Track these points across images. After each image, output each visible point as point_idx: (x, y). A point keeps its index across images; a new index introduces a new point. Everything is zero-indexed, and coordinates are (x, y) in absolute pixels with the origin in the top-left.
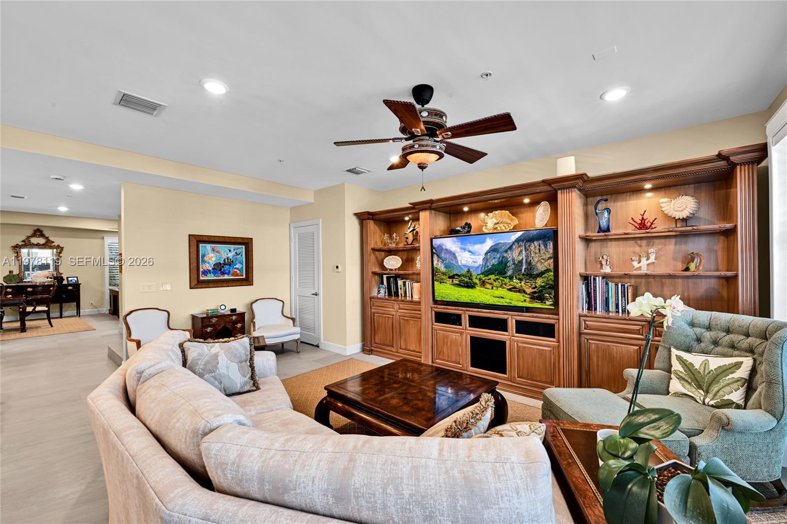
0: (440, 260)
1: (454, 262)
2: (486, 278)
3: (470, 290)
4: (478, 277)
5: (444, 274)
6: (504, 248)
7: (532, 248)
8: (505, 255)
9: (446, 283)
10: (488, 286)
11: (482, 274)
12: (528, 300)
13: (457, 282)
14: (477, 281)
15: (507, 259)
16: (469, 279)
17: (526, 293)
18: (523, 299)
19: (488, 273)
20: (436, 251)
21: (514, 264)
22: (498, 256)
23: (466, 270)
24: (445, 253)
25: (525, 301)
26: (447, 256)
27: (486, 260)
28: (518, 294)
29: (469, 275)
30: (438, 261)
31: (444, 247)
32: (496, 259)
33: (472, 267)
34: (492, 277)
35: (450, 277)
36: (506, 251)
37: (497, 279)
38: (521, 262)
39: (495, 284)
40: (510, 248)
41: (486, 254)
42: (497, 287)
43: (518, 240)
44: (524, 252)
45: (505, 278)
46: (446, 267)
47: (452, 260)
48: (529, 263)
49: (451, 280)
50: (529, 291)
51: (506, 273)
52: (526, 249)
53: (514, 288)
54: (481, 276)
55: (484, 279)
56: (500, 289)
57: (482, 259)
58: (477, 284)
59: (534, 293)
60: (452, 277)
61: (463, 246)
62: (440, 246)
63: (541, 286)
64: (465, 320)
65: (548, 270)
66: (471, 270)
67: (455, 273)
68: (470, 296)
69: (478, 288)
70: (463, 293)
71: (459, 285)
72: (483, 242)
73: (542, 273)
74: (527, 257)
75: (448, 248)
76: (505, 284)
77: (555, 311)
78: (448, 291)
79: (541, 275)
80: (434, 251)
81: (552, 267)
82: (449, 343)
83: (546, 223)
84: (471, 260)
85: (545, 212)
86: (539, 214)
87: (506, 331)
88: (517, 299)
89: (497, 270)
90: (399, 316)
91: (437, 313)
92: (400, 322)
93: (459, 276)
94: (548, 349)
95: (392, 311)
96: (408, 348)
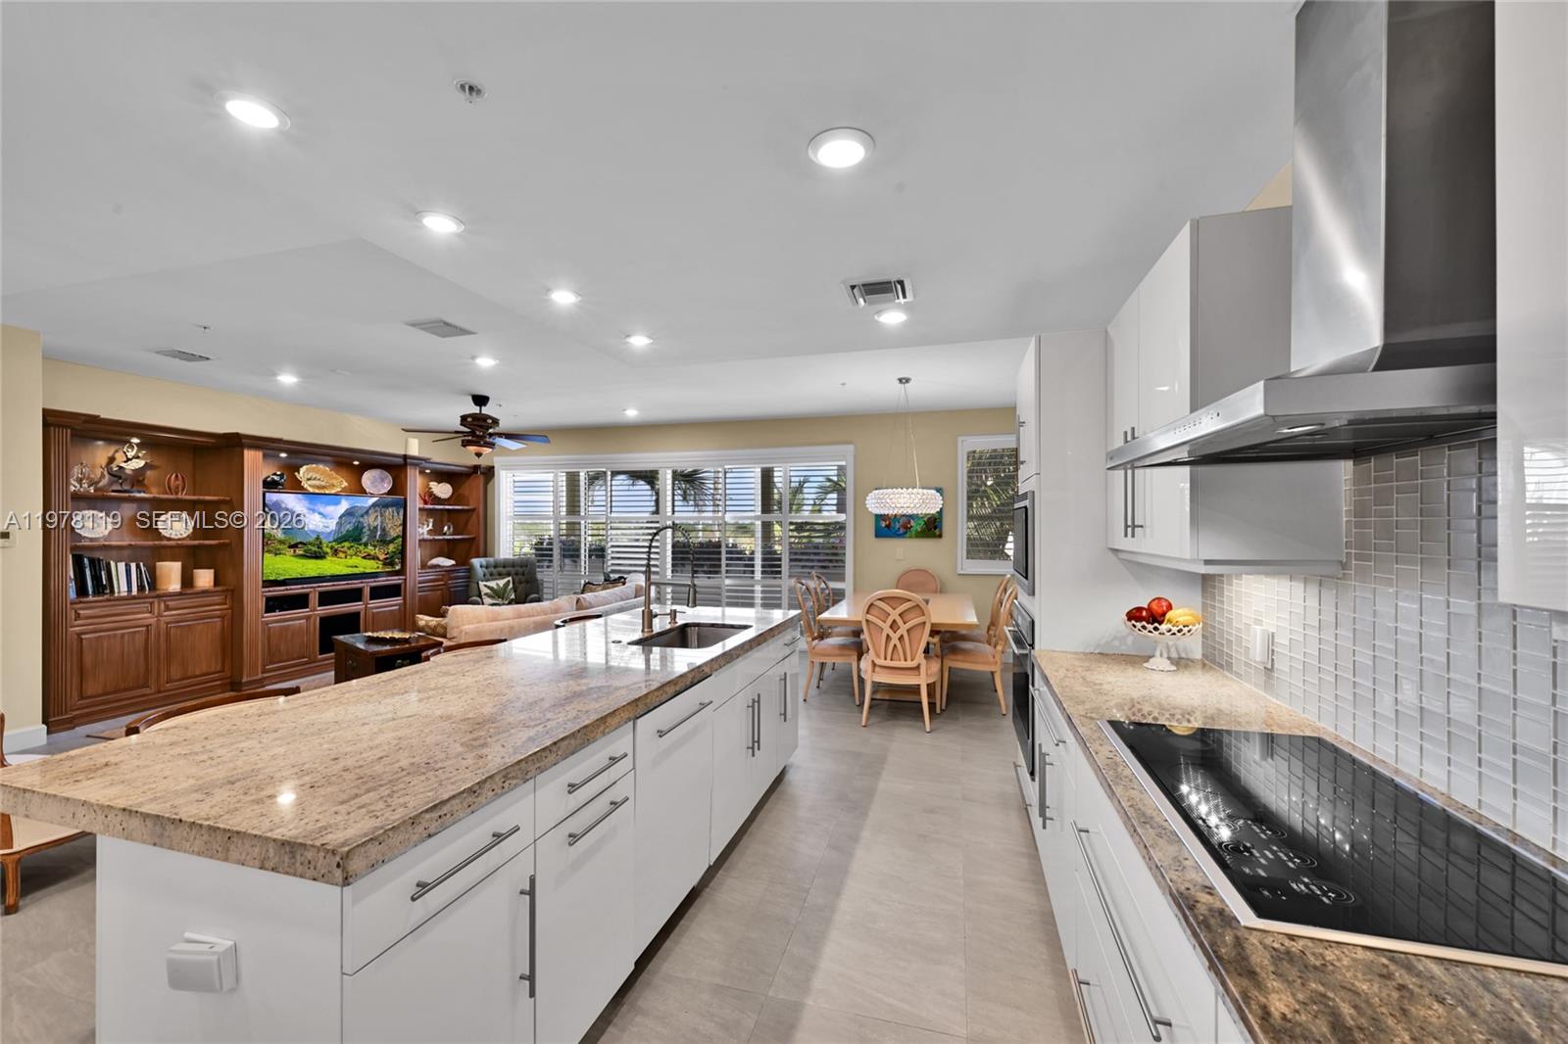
2: (340, 546)
3: (319, 562)
4: (330, 544)
5: (282, 542)
6: (360, 512)
7: (387, 514)
8: (361, 520)
9: (285, 554)
10: (342, 555)
11: (335, 541)
12: (381, 566)
13: (301, 552)
14: (329, 550)
15: (363, 524)
16: (319, 548)
17: (378, 559)
18: (376, 565)
19: (341, 540)
20: (270, 509)
21: (369, 529)
22: (354, 521)
23: (314, 536)
25: (379, 568)
27: (339, 524)
28: (373, 561)
29: (318, 542)
31: (283, 505)
32: (352, 524)
33: (323, 533)
34: (347, 544)
35: (290, 547)
36: (362, 516)
37: (352, 547)
38: (376, 528)
39: (349, 552)
40: (367, 512)
41: (340, 517)
43: (374, 505)
44: (379, 518)
45: (360, 545)
46: (285, 533)
48: (383, 529)
49: (292, 550)
50: (382, 557)
51: (361, 539)
52: (383, 515)
53: (369, 555)
54: (334, 544)
55: (336, 547)
56: (354, 557)
57: (335, 523)
58: (327, 553)
59: (386, 559)
60: (294, 546)
62: (277, 506)
63: (395, 552)
64: (314, 599)
65: (398, 537)
66: (321, 537)
67: (299, 541)
68: (319, 569)
69: (329, 558)
70: (310, 566)
71: (303, 556)
72: (338, 503)
73: (394, 539)
74: (382, 522)
75: (290, 506)
76: (360, 552)
77: (402, 572)
78: (289, 565)
79: (392, 541)
81: (401, 534)
82: (289, 636)
83: (386, 491)
84: (321, 525)
85: (383, 480)
86: (368, 479)
87: (360, 600)
88: (370, 566)
89: (352, 536)
90: (167, 623)
91: (268, 599)
92: (168, 634)
93: (305, 544)
94: (397, 607)
95: (146, 618)
96: (190, 674)
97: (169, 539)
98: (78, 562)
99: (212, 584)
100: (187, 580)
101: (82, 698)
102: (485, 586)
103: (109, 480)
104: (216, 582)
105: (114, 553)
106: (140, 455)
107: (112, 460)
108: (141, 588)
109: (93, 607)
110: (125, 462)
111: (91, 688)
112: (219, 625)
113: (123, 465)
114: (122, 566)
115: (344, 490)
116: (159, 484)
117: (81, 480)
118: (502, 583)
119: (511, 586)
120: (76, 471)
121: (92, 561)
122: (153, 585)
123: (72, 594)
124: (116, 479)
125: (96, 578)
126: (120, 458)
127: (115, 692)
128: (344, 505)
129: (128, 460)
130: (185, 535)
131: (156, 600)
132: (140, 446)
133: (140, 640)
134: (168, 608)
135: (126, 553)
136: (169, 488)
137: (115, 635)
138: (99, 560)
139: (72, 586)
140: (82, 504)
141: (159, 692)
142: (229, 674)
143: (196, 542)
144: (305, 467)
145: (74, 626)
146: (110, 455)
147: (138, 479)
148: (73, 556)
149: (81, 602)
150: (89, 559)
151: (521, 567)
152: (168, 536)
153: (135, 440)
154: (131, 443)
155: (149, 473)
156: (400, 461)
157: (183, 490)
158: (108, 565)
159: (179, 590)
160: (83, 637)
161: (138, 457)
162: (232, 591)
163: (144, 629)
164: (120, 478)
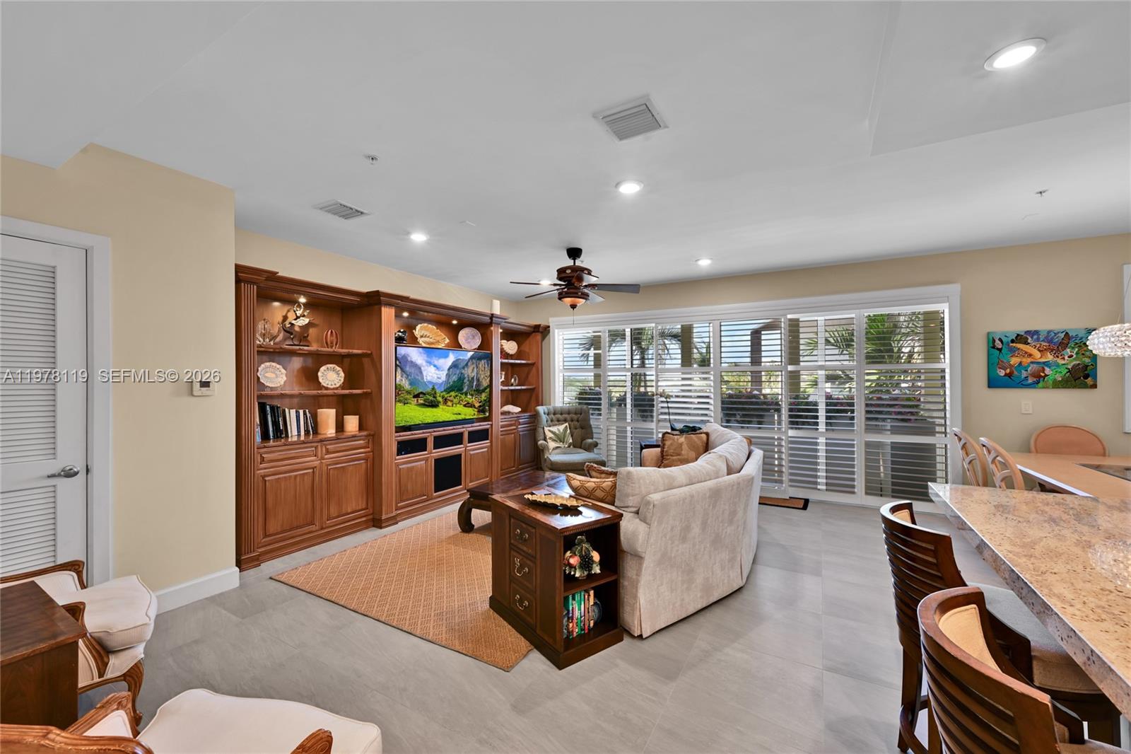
0: (405, 375)
1: (420, 378)
2: (448, 395)
3: (434, 410)
4: (442, 394)
5: (408, 392)
6: (463, 364)
7: (481, 366)
8: (463, 371)
9: (410, 404)
10: (449, 403)
11: (445, 391)
12: (476, 413)
13: (422, 402)
14: (440, 399)
15: (464, 375)
16: (434, 397)
17: (475, 407)
18: (473, 412)
19: (449, 390)
20: (400, 363)
21: (468, 380)
22: (458, 372)
23: (431, 387)
24: (410, 366)
25: (474, 414)
26: (413, 370)
27: (448, 376)
28: (471, 409)
29: (433, 392)
30: (402, 376)
31: (409, 359)
32: (457, 376)
33: (436, 384)
34: (453, 394)
35: (414, 397)
36: (464, 368)
37: (456, 396)
38: (473, 378)
39: (455, 401)
40: (467, 365)
41: (449, 369)
42: (456, 404)
43: (472, 358)
44: (475, 369)
45: (462, 394)
46: (410, 384)
47: (417, 375)
48: (478, 380)
49: (416, 399)
50: (477, 405)
51: (462, 389)
52: (477, 367)
53: (468, 403)
54: (444, 393)
55: (446, 396)
56: (458, 405)
57: (445, 374)
58: (440, 402)
59: (480, 406)
60: (416, 396)
61: (429, 360)
62: (405, 357)
63: (485, 400)
64: (430, 444)
65: (487, 387)
66: (436, 387)
67: (420, 391)
68: (434, 416)
69: (441, 406)
70: (428, 414)
71: (424, 405)
72: (446, 356)
73: (486, 389)
74: (477, 374)
75: (414, 360)
76: (462, 400)
77: (488, 419)
78: (414, 413)
79: (484, 391)
80: (398, 363)
81: (489, 384)
82: (414, 476)
83: (477, 346)
84: (435, 376)
85: (474, 337)
86: (463, 335)
87: (461, 444)
88: (469, 413)
89: (457, 386)
90: (328, 465)
91: (399, 443)
92: (328, 474)
93: (424, 394)
94: (486, 450)
95: (313, 461)
96: (344, 512)
97: (327, 389)
98: (262, 407)
99: (357, 429)
100: (340, 426)
101: (266, 536)
102: (550, 431)
103: (284, 335)
104: (361, 428)
105: (287, 401)
106: (306, 314)
107: (285, 318)
108: (307, 432)
109: (274, 450)
110: (295, 319)
111: (272, 527)
112: (364, 466)
113: (293, 322)
114: (293, 412)
115: (447, 345)
116: (319, 340)
117: (264, 335)
118: (562, 428)
119: (569, 431)
120: (260, 326)
121: (272, 408)
122: (316, 432)
123: (258, 439)
124: (288, 335)
125: (276, 424)
126: (291, 316)
127: (291, 530)
128: (451, 358)
129: (298, 318)
130: (338, 385)
131: (319, 444)
132: (306, 306)
133: (308, 480)
134: (328, 452)
135: (296, 401)
136: (327, 343)
137: (290, 477)
138: (278, 408)
139: (258, 430)
140: (265, 357)
141: (322, 529)
142: (371, 512)
143: (347, 392)
144: (419, 325)
145: (261, 469)
146: (284, 314)
147: (303, 336)
148: (259, 403)
149: (265, 447)
150: (270, 405)
151: (576, 414)
152: (325, 385)
153: (302, 300)
154: (299, 303)
155: (312, 331)
156: (487, 319)
157: (336, 345)
158: (284, 411)
159: (334, 435)
160: (267, 479)
161: (304, 316)
162: (373, 435)
163: (311, 471)
164: (292, 334)
